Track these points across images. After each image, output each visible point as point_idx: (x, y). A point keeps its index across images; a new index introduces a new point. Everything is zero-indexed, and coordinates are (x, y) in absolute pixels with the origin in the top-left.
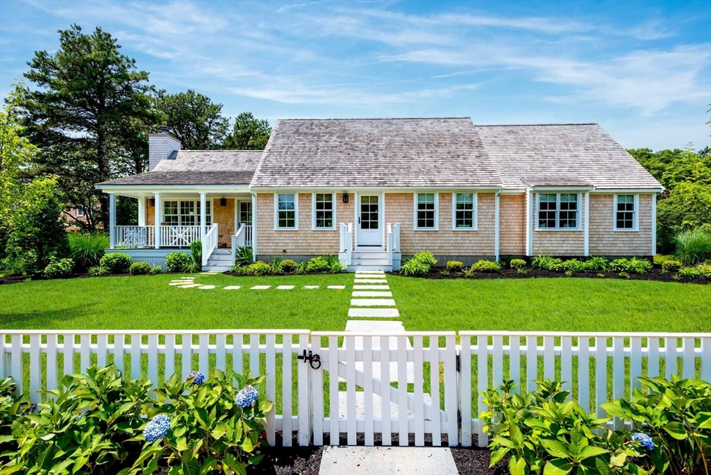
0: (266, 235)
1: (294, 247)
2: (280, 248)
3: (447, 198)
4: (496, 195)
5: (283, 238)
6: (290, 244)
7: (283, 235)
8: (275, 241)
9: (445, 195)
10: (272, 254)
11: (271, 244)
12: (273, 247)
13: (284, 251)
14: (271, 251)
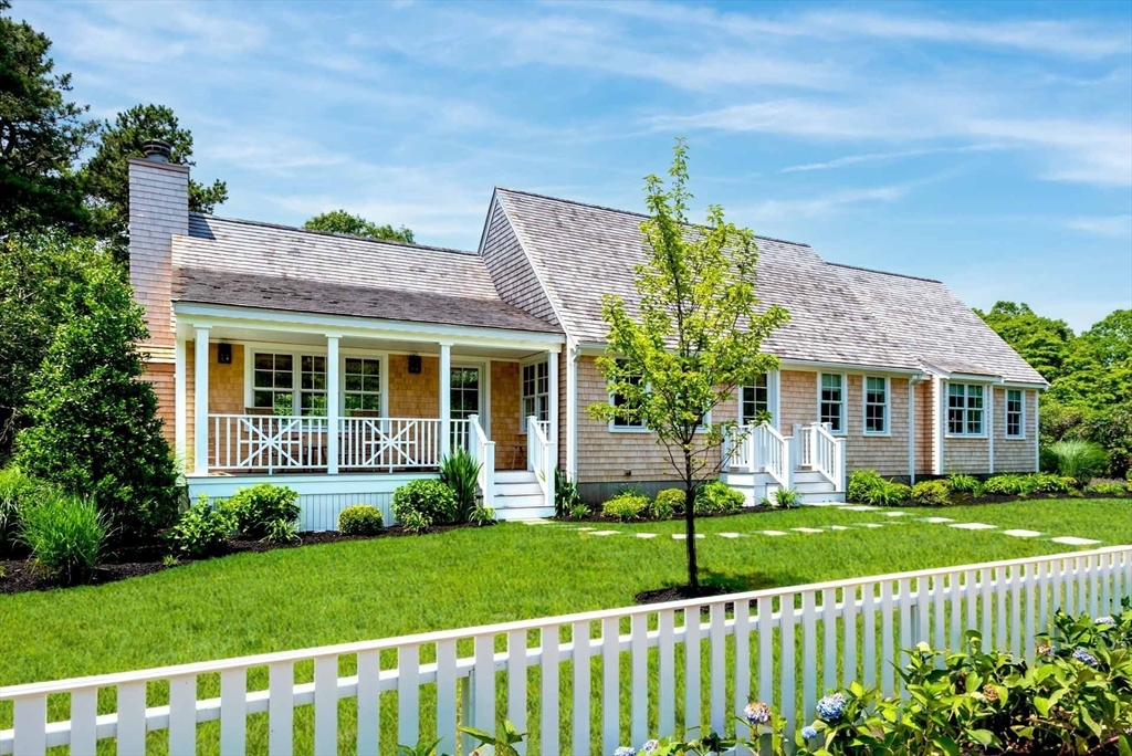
0: (593, 442)
1: (644, 467)
2: (619, 467)
3: (857, 383)
4: (910, 382)
5: (624, 448)
6: (638, 460)
7: (624, 442)
8: (611, 454)
9: (854, 379)
10: (605, 480)
11: (602, 461)
12: (607, 467)
13: (629, 474)
14: (603, 474)
